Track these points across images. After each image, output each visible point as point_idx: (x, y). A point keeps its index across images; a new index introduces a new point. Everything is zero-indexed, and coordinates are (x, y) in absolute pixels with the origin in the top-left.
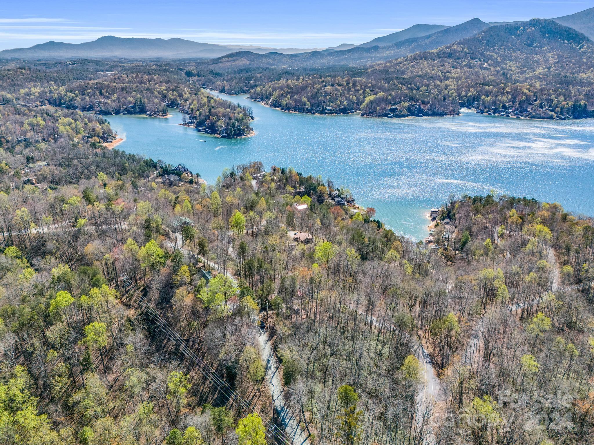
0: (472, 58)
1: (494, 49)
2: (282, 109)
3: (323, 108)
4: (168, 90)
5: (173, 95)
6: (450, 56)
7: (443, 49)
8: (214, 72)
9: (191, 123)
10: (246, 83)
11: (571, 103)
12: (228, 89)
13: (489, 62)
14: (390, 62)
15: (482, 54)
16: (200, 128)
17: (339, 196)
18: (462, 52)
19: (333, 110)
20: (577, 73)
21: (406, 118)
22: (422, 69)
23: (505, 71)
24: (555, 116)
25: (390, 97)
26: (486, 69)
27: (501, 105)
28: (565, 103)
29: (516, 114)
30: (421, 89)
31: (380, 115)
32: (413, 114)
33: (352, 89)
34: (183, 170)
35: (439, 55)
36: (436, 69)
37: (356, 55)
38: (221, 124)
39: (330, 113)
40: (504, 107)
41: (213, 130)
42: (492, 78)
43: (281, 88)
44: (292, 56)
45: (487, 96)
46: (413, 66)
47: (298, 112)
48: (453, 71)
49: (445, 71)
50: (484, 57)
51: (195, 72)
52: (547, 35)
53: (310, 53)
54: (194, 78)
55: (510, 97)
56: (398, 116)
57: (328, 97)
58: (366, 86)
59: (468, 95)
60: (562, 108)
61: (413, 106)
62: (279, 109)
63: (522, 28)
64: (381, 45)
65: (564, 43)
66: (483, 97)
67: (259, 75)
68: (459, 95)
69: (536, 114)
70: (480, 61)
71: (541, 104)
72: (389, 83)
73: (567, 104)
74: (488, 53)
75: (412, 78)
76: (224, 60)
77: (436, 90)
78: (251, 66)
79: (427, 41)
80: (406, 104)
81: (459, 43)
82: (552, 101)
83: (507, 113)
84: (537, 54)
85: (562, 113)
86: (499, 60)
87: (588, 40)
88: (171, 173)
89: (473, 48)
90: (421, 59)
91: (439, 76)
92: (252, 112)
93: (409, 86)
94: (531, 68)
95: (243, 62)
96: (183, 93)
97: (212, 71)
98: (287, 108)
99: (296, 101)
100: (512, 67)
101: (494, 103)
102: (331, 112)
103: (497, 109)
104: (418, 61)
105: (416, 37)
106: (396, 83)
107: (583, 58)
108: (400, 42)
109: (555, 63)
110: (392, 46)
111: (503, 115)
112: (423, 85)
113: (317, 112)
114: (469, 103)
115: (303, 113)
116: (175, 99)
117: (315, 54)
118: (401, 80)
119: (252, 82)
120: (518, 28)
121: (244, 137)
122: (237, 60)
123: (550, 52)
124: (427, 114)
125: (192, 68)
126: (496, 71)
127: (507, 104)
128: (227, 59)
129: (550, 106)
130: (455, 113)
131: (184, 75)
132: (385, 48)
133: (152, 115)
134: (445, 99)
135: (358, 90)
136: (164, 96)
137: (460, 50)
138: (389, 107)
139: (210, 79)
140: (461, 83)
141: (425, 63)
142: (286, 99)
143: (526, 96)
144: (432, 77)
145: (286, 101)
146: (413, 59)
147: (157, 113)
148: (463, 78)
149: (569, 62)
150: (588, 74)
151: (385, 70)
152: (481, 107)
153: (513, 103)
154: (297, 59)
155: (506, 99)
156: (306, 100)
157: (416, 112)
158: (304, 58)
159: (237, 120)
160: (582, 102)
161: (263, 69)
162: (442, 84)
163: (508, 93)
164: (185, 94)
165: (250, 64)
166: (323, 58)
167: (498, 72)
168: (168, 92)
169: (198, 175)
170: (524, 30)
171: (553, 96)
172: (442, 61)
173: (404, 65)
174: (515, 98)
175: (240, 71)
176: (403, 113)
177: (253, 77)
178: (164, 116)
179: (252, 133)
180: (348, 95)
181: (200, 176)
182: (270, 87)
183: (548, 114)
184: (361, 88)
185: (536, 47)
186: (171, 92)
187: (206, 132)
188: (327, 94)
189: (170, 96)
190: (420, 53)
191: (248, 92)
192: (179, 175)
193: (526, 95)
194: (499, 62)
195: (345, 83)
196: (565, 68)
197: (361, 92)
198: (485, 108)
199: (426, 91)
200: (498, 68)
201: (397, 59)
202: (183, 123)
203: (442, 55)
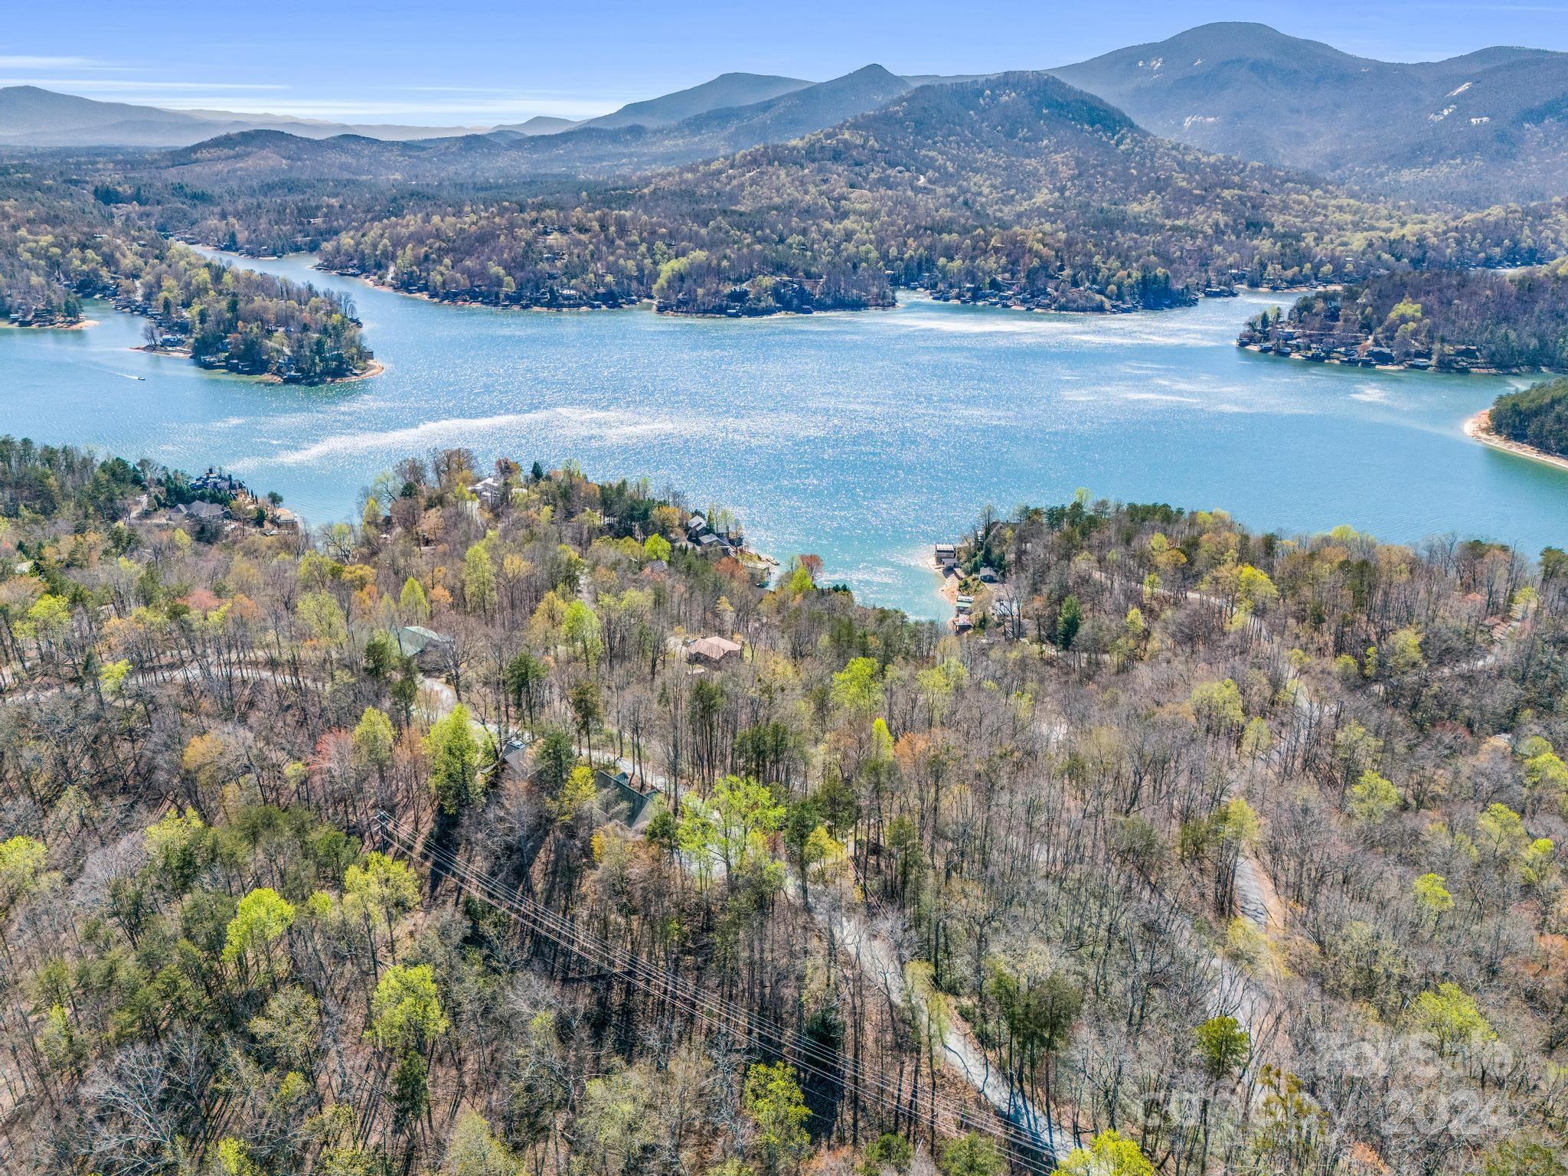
0: (892, 164)
1: (935, 143)
2: (432, 296)
3: (551, 291)
4: (64, 245)
5: (84, 261)
6: (837, 156)
7: (819, 140)
8: (187, 190)
9: (174, 344)
10: (301, 223)
11: (1137, 275)
12: (249, 242)
13: (930, 173)
14: (693, 169)
15: (910, 154)
16: (208, 359)
17: (708, 530)
18: (863, 147)
19: (581, 298)
20: (1125, 201)
21: (774, 316)
22: (778, 191)
23: (969, 195)
24: (1107, 304)
25: (725, 263)
26: (924, 190)
27: (988, 280)
28: (1122, 273)
29: (1024, 301)
30: (789, 241)
31: (705, 311)
32: (787, 306)
33: (618, 242)
34: (225, 485)
35: (812, 154)
36: (812, 189)
37: (588, 149)
38: (279, 344)
39: (574, 306)
40: (994, 284)
41: (254, 363)
42: (946, 213)
43: (419, 239)
44: (406, 146)
45: (951, 259)
46: (753, 182)
47: (483, 303)
48: (855, 194)
49: (835, 194)
50: (915, 160)
51: (126, 189)
52: (1045, 111)
53: (457, 139)
54: (125, 208)
55: (1004, 260)
56: (753, 312)
57: (558, 263)
58: (653, 233)
59: (907, 256)
60: (1119, 286)
61: (785, 285)
62: (425, 296)
63: (988, 92)
64: (650, 123)
65: (1082, 130)
66: (942, 261)
67: (333, 201)
68: (884, 256)
69: (1068, 301)
70: (908, 170)
71: (1075, 275)
72: (706, 225)
73: (1129, 276)
74: (923, 152)
75: (759, 211)
76: (205, 154)
77: (825, 243)
78: (294, 175)
79: (767, 117)
80: (768, 281)
81: (855, 127)
82: (1098, 271)
83: (1001, 298)
84: (1029, 157)
85: (1120, 296)
86: (951, 170)
87: (1132, 126)
88: (193, 499)
89: (889, 139)
90: (770, 163)
91: (823, 207)
92: (353, 308)
93: (759, 233)
94: (1023, 191)
95: (267, 162)
96: (118, 255)
97: (181, 187)
98: (448, 295)
99: (470, 274)
100: (983, 187)
101: (971, 275)
102: (575, 304)
103: (980, 289)
104: (763, 168)
105: (736, 106)
106: (725, 225)
107: (1129, 168)
108: (697, 117)
109: (1072, 178)
110: (678, 128)
111: (996, 304)
112: (792, 231)
113: (537, 302)
114: (911, 275)
115: (496, 304)
116: (95, 272)
117: (472, 142)
118: (736, 218)
119: (319, 221)
120: (980, 93)
121: (353, 379)
122: (248, 154)
123: (1056, 152)
124: (822, 307)
125: (110, 177)
126: (948, 196)
127: (999, 278)
128: (215, 152)
129: (1094, 281)
130: (886, 303)
131: (91, 199)
132: (661, 131)
133: (29, 323)
134: (855, 267)
135: (634, 246)
136: (54, 264)
137: (858, 142)
138: (728, 289)
139: (177, 211)
140: (882, 225)
141: (783, 173)
142: (442, 268)
143: (1041, 258)
144: (807, 211)
145: (442, 274)
146: (751, 163)
147: (45, 316)
148: (883, 213)
149: (1103, 175)
150: (1147, 206)
151: (686, 191)
152: (941, 286)
153: (1013, 275)
154: (422, 154)
155: (995, 266)
156: (502, 272)
157: (795, 302)
158: (444, 154)
159: (325, 331)
160: (1160, 271)
161: (338, 183)
162: (839, 228)
163: (997, 250)
164: (124, 256)
165: (291, 168)
166: (498, 155)
167: (954, 198)
168: (65, 251)
169: (275, 499)
170: (994, 98)
171: (1097, 258)
172: (820, 170)
173: (730, 178)
174: (1015, 263)
175: (268, 188)
176: (763, 304)
177: (318, 208)
178: (72, 323)
179: (373, 367)
180: (611, 258)
181: (281, 499)
182: (382, 236)
183: (1093, 300)
184: (643, 240)
185: (1026, 140)
186: (75, 251)
187: (233, 369)
188: (556, 255)
189: (77, 262)
190: (766, 148)
191: (313, 248)
192: (224, 502)
193: (1037, 255)
194: (952, 175)
195: (596, 226)
196: (1096, 191)
197: (643, 248)
198: (951, 286)
199: (803, 247)
200: (952, 190)
201: (707, 163)
202: (147, 343)
203: (818, 156)
